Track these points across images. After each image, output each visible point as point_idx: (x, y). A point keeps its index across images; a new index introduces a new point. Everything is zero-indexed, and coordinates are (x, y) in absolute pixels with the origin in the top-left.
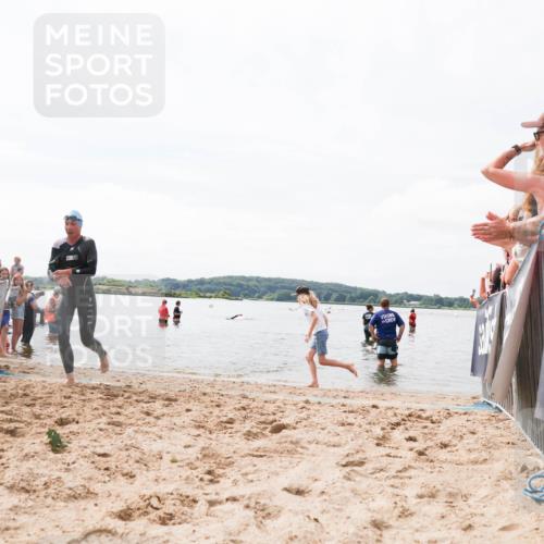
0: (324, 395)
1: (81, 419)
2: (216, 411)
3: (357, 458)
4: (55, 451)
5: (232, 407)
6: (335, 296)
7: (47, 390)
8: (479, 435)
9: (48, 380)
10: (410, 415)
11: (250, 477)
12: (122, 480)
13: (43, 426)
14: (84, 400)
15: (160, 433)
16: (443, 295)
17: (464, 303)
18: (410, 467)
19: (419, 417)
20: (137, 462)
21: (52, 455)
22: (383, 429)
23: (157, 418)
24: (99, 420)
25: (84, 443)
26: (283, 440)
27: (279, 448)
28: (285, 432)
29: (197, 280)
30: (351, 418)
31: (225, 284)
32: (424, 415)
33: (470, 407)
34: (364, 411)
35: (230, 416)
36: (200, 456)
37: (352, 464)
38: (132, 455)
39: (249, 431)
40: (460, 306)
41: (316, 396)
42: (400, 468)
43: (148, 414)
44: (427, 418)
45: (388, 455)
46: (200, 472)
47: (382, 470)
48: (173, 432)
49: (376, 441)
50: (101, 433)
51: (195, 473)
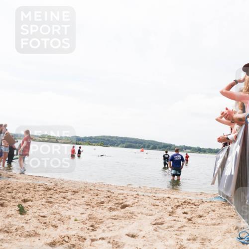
0: (146, 192)
1: (34, 199)
2: (96, 198)
3: (160, 221)
4: (21, 214)
5: (103, 196)
6: (152, 146)
7: (19, 186)
8: (216, 212)
9: (19, 181)
10: (185, 202)
11: (111, 229)
12: (52, 229)
13: (16, 202)
14: (35, 191)
15: (70, 207)
16: (201, 147)
17: (211, 151)
18: (184, 226)
19: (189, 203)
20: (59, 220)
21: (20, 216)
22: (172, 208)
23: (69, 200)
24: (41, 201)
25: (35, 211)
26: (127, 212)
27: (125, 215)
28: (127, 208)
29: (89, 137)
30: (158, 203)
31: (101, 139)
32: (191, 202)
33: (213, 199)
34: (164, 199)
35: (102, 200)
37: (158, 224)
38: (57, 217)
39: (111, 208)
40: (209, 152)
41: (142, 192)
42: (180, 226)
43: (64, 198)
44: (193, 204)
45: (174, 220)
46: (87, 226)
47: (171, 227)
48: (76, 207)
49: (169, 214)
50: (43, 206)
51: (85, 226)
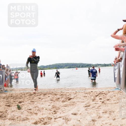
0: (80, 90)
1: (24, 101)
2: (55, 96)
4: (19, 109)
5: (59, 95)
6: (81, 66)
7: (16, 95)
8: (116, 96)
9: (17, 92)
10: (100, 93)
11: (64, 112)
12: (35, 115)
13: (16, 104)
14: (25, 96)
15: (43, 103)
16: (106, 64)
18: (100, 106)
19: (102, 93)
20: (38, 110)
21: (18, 110)
22: (94, 97)
23: (42, 99)
24: (29, 101)
25: (25, 107)
26: (71, 102)
27: (70, 104)
28: (71, 100)
30: (86, 95)
31: (55, 66)
33: (114, 90)
34: (89, 93)
35: (59, 97)
36: (52, 108)
37: (87, 106)
38: (37, 109)
39: (63, 101)
40: (110, 66)
41: (78, 90)
42: (98, 106)
43: (40, 98)
44: (104, 94)
45: (95, 103)
46: (52, 112)
47: (94, 107)
48: (46, 102)
49: (92, 100)
50: (29, 104)
51: (51, 112)
